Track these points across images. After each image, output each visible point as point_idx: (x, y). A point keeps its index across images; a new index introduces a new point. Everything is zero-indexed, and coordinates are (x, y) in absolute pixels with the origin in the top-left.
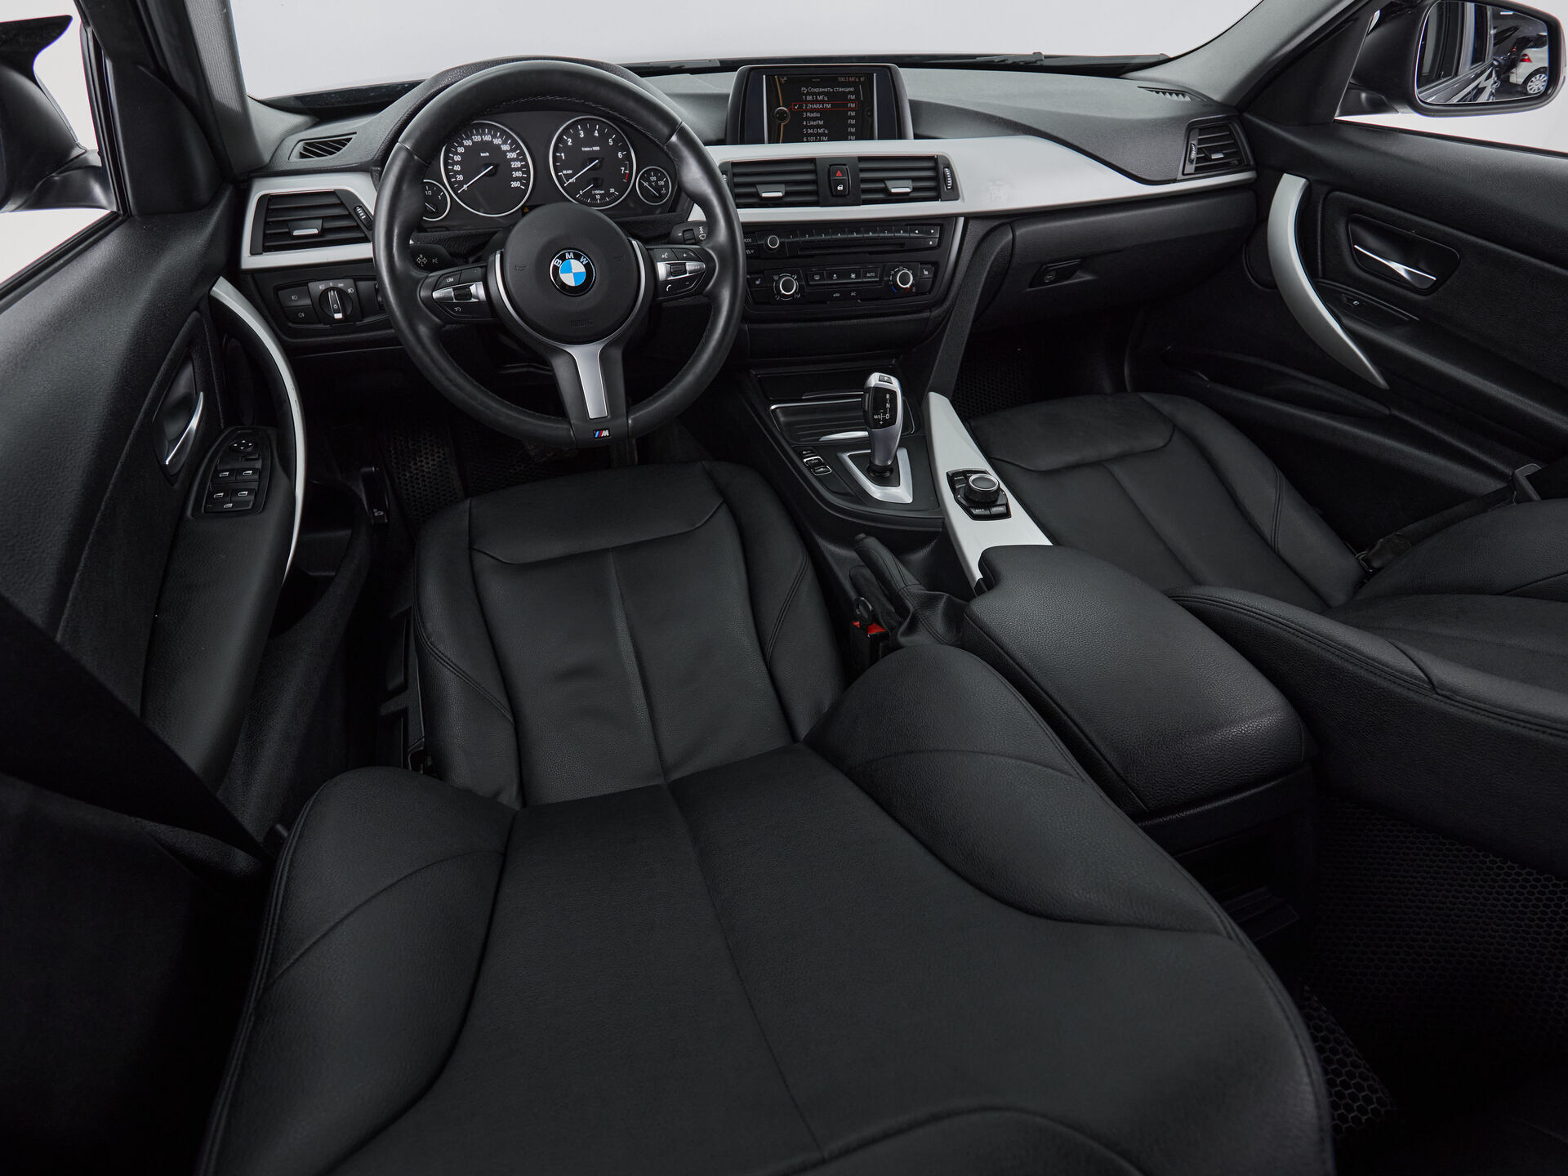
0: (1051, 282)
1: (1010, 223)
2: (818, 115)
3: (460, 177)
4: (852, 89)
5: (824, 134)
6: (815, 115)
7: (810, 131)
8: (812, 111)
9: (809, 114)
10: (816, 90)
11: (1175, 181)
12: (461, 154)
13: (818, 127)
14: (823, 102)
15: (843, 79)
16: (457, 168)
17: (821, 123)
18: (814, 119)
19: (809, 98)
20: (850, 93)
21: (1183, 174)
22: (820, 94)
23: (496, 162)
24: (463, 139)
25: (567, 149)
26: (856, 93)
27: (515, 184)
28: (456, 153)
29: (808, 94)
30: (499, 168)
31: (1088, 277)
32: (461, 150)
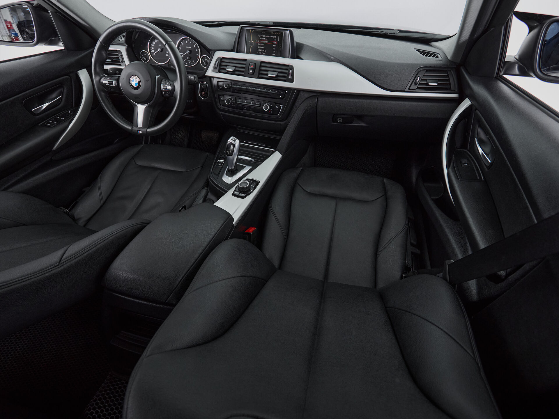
0: (340, 122)
1: (318, 96)
2: (263, 45)
3: (153, 51)
4: (275, 37)
5: (264, 52)
6: (262, 45)
7: (260, 50)
8: (261, 43)
9: (260, 44)
10: (263, 36)
11: (404, 91)
12: (154, 44)
13: (263, 49)
14: (265, 40)
15: (272, 33)
16: (153, 48)
17: (264, 48)
18: (262, 46)
19: (261, 38)
20: (275, 38)
21: (409, 89)
22: (264, 37)
23: (162, 48)
24: (155, 40)
25: (182, 47)
26: (277, 38)
27: (167, 55)
28: (153, 44)
29: (260, 37)
30: (164, 50)
31: (363, 125)
32: (154, 43)
